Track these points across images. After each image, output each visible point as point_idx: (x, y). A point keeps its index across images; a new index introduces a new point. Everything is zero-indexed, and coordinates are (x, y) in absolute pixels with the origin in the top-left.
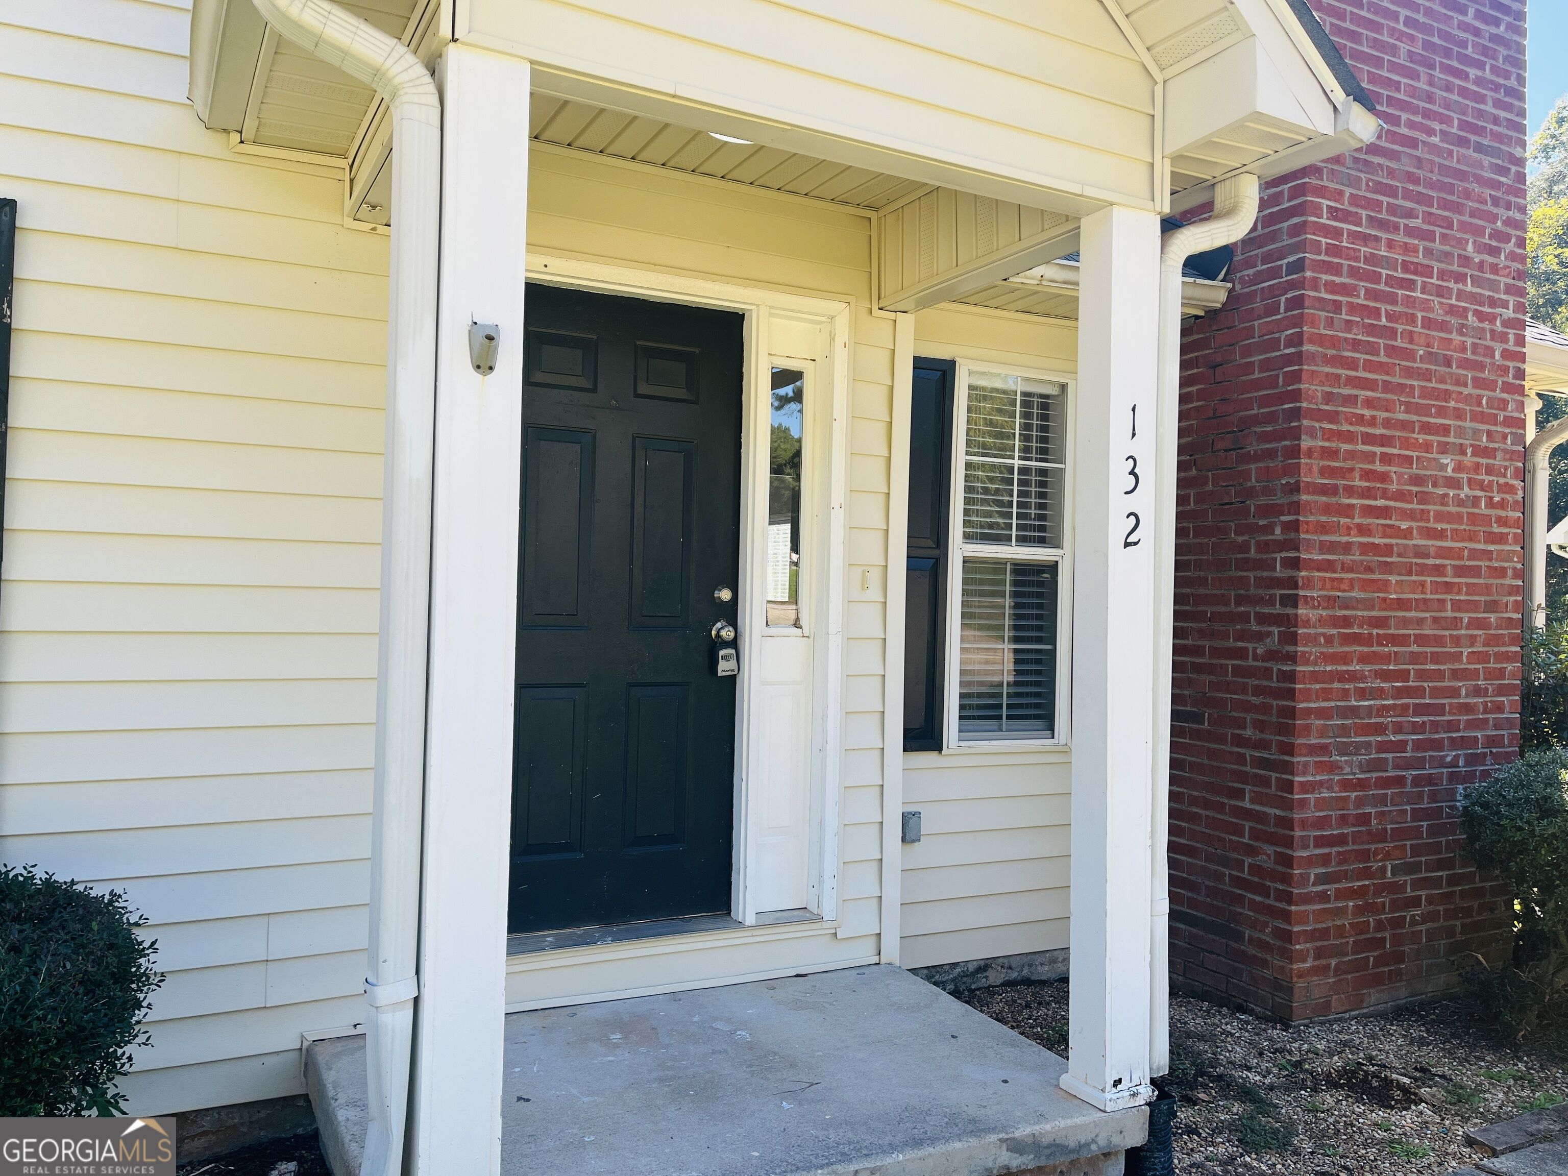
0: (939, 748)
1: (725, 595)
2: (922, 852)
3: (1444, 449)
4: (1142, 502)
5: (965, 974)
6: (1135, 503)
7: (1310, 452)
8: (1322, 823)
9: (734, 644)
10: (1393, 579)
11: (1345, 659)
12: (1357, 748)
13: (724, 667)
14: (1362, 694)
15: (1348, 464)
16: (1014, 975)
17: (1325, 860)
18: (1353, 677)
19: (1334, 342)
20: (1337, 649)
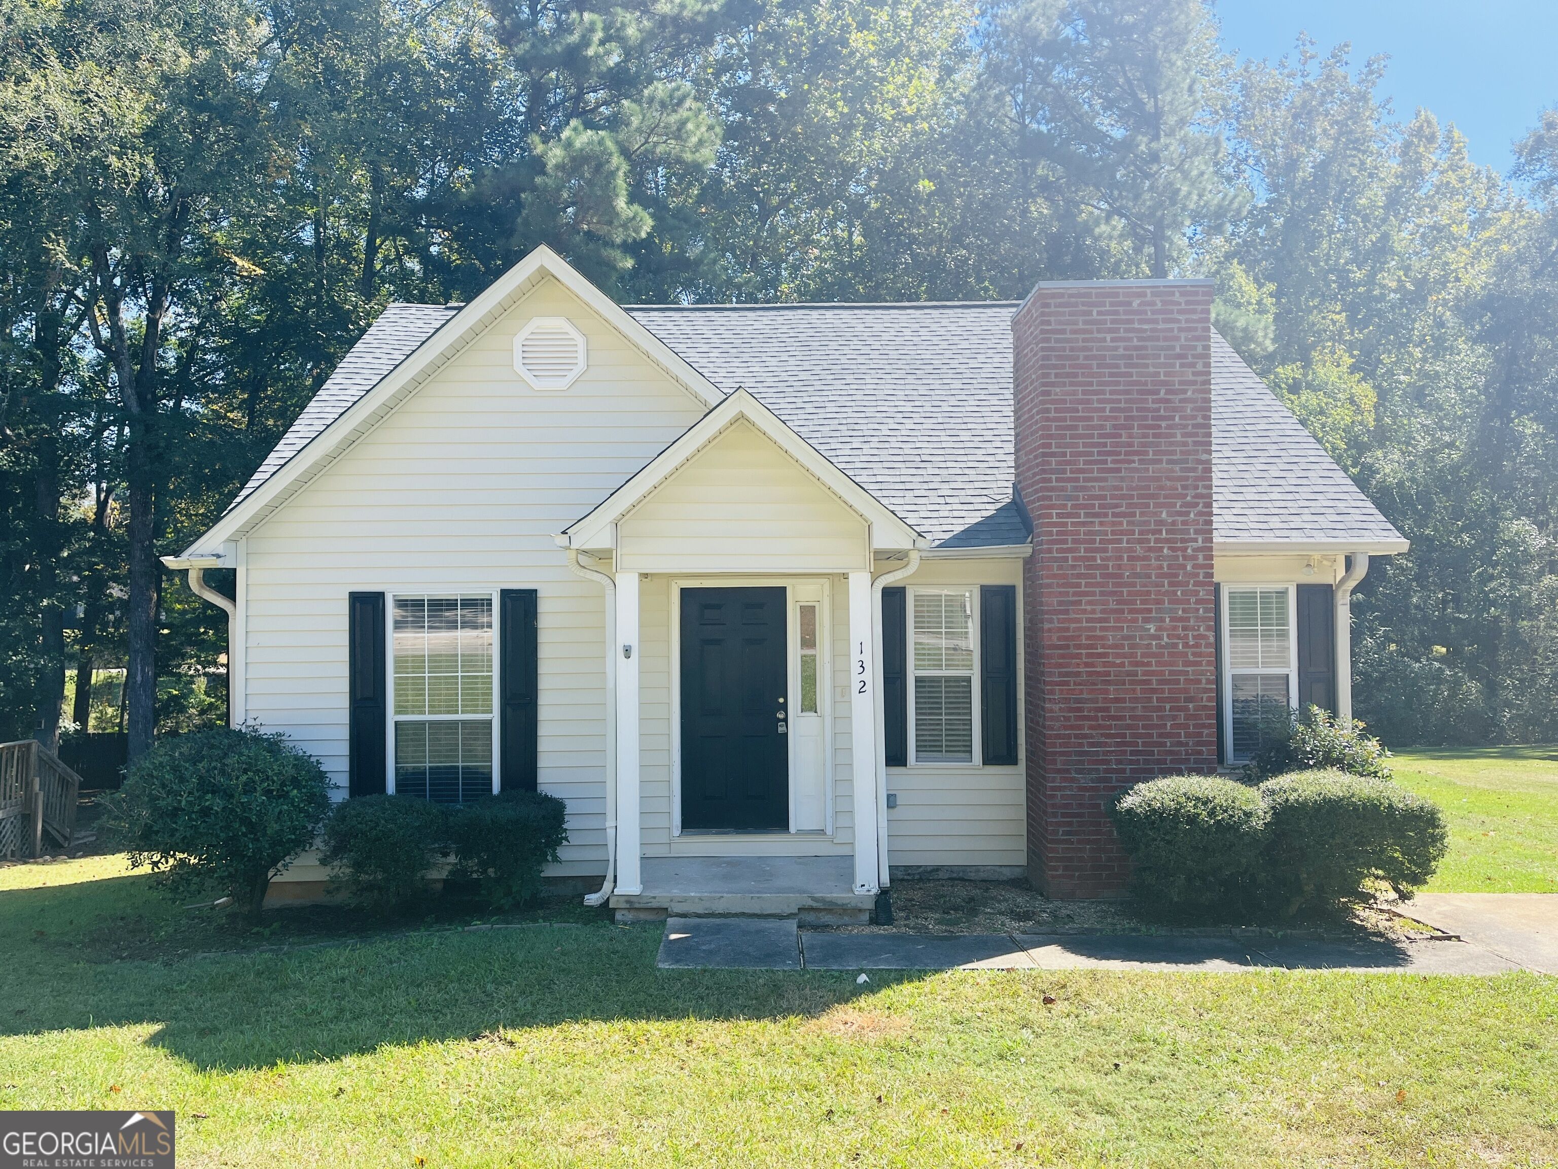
0: (906, 765)
1: (781, 700)
2: (898, 813)
3: (1147, 620)
4: (867, 676)
5: (926, 872)
6: (863, 677)
7: (1050, 630)
8: (1066, 806)
9: (785, 720)
10: (1112, 688)
11: (1080, 727)
12: (1090, 771)
13: (781, 730)
14: (1092, 745)
15: (1077, 634)
16: (955, 875)
17: (1070, 824)
18: (1085, 736)
19: (1064, 576)
20: (1073, 722)
